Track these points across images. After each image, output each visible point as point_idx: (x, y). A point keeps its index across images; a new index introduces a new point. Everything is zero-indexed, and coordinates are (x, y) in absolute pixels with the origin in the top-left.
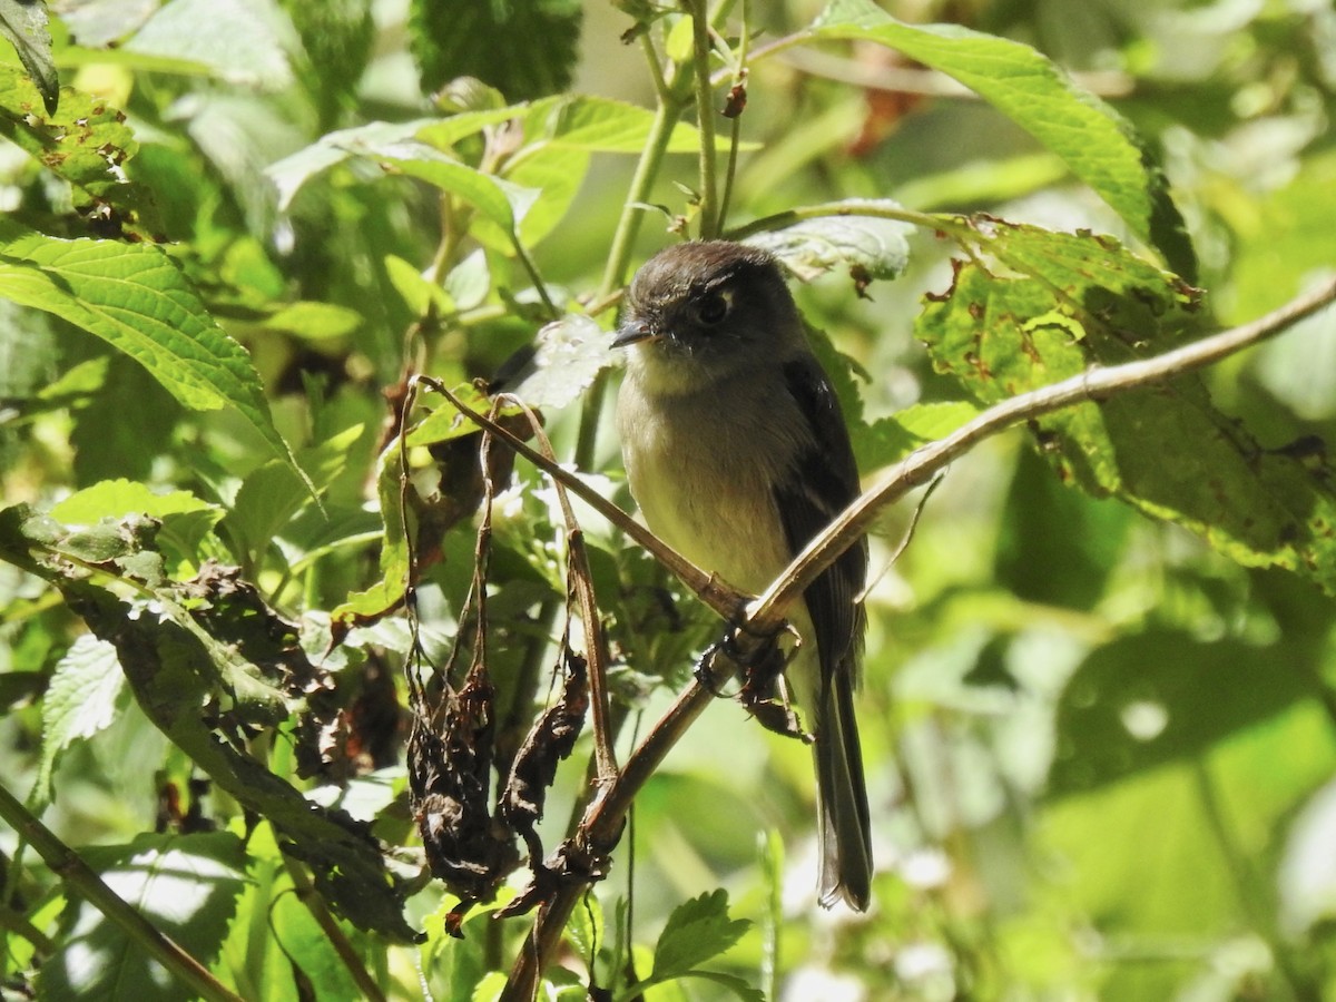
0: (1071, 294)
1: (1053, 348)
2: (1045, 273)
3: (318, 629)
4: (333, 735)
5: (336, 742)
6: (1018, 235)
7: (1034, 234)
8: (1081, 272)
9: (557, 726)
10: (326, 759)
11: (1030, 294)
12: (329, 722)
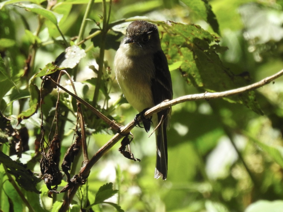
0: (189, 39)
1: (185, 52)
2: (183, 34)
3: (14, 119)
4: (19, 145)
5: (20, 147)
6: (177, 25)
7: (181, 25)
8: (192, 34)
9: (74, 148)
10: (17, 151)
11: (180, 39)
12: (18, 142)
